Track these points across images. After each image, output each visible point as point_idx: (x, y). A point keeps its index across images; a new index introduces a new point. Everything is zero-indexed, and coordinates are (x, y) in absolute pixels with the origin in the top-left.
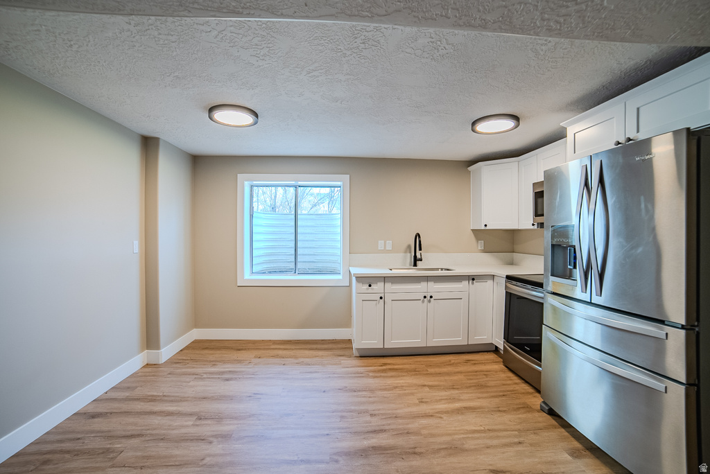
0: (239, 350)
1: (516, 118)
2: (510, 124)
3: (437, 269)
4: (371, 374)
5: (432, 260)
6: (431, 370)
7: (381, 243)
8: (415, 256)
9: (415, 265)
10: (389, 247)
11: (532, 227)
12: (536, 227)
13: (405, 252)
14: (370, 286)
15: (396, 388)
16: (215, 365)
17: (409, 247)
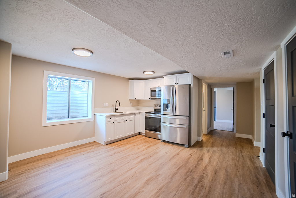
0: (51, 157)
1: (154, 72)
2: (152, 73)
3: (122, 112)
4: (117, 147)
5: (120, 109)
6: (131, 142)
7: (105, 104)
8: (116, 108)
9: (116, 111)
10: (107, 105)
11: (149, 99)
12: (150, 99)
13: (112, 107)
14: (110, 119)
15: (128, 148)
16: (49, 165)
17: (113, 105)
